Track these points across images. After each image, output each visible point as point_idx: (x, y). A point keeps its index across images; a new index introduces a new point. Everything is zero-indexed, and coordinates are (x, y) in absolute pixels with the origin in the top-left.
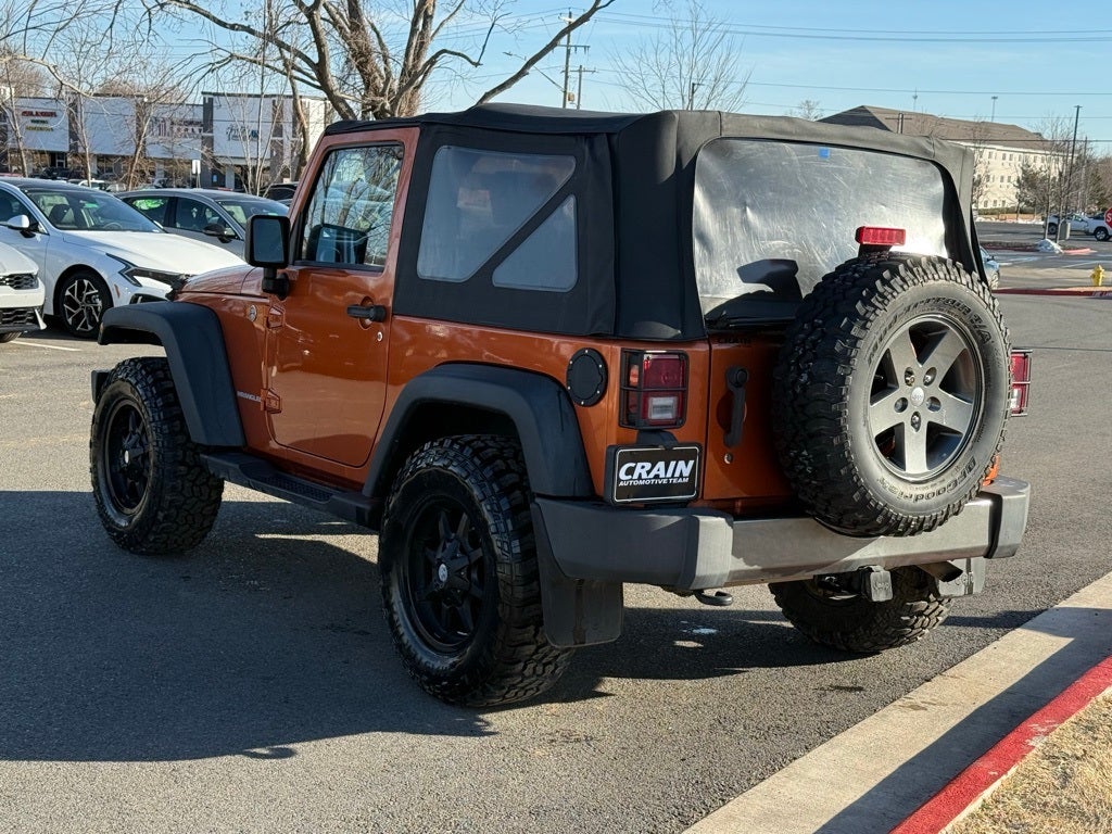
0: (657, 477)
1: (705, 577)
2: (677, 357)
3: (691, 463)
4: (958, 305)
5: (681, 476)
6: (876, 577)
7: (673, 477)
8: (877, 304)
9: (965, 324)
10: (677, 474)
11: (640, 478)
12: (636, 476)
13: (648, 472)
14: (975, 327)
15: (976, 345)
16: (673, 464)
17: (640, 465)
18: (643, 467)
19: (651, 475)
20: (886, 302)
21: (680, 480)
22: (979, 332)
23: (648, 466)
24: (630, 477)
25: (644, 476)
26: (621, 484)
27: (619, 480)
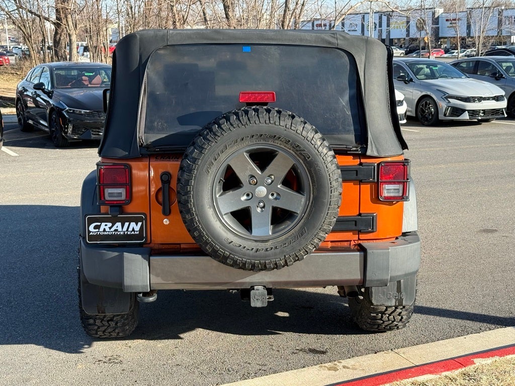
0: (116, 230)
1: (131, 286)
2: (123, 167)
3: (140, 224)
4: (279, 138)
5: (133, 230)
6: (255, 294)
7: (127, 230)
8: (210, 139)
9: (290, 149)
10: (130, 229)
11: (104, 230)
12: (102, 229)
13: (110, 228)
14: (297, 151)
15: (301, 161)
16: (127, 224)
17: (103, 224)
18: (106, 225)
19: (113, 229)
20: (216, 138)
21: (133, 233)
22: (301, 154)
23: (110, 225)
24: (97, 230)
25: (107, 229)
26: (91, 234)
27: (89, 232)
